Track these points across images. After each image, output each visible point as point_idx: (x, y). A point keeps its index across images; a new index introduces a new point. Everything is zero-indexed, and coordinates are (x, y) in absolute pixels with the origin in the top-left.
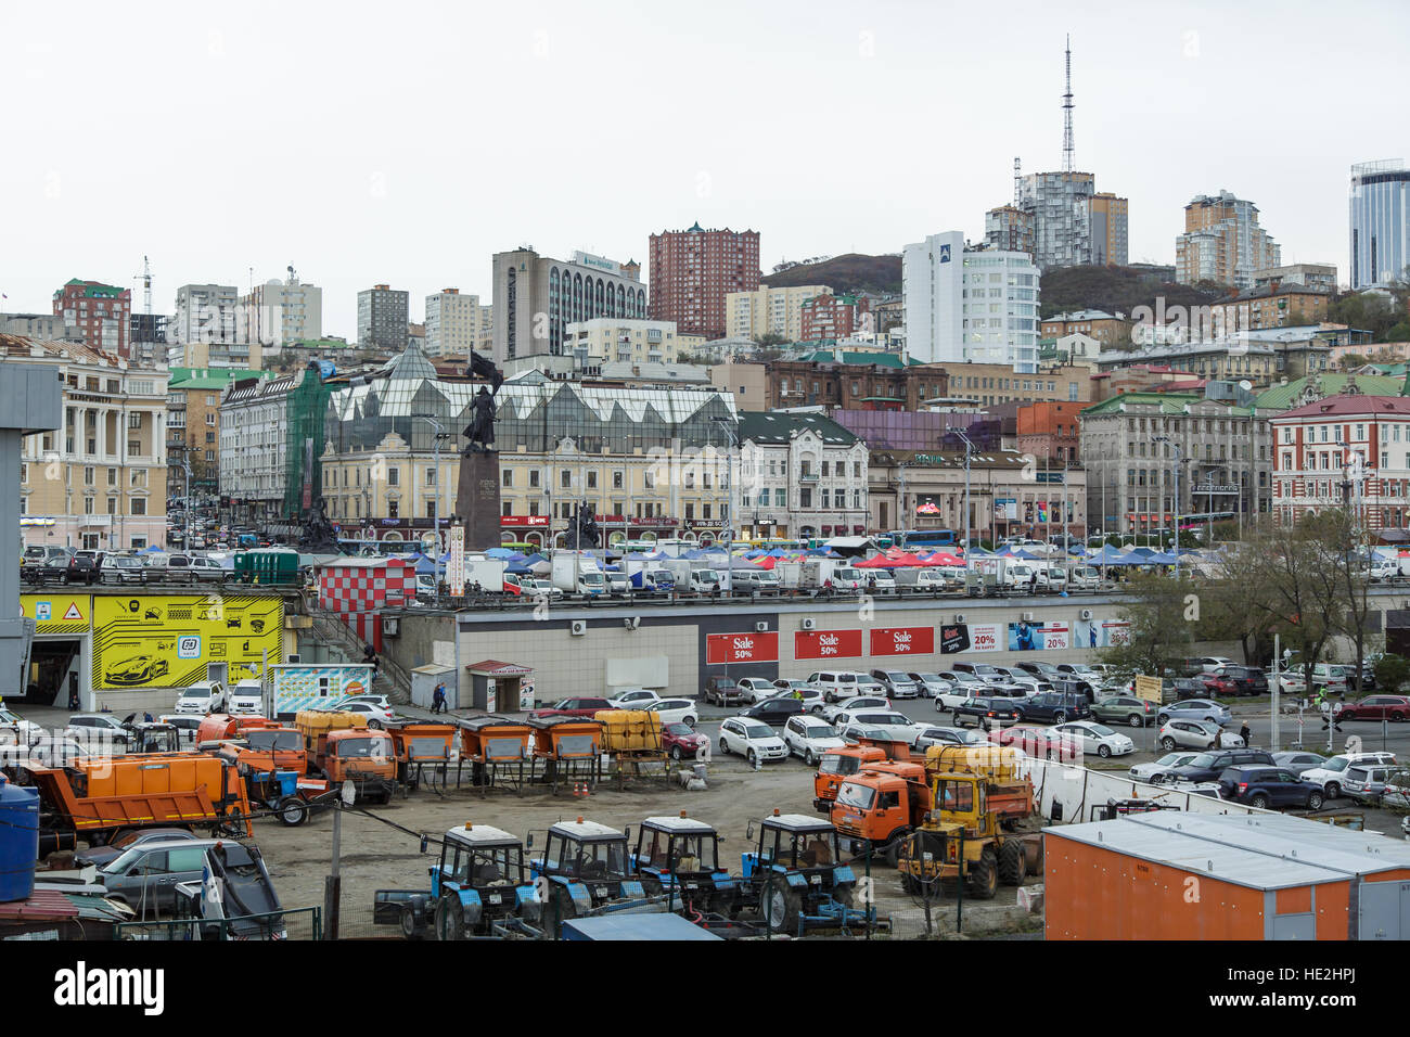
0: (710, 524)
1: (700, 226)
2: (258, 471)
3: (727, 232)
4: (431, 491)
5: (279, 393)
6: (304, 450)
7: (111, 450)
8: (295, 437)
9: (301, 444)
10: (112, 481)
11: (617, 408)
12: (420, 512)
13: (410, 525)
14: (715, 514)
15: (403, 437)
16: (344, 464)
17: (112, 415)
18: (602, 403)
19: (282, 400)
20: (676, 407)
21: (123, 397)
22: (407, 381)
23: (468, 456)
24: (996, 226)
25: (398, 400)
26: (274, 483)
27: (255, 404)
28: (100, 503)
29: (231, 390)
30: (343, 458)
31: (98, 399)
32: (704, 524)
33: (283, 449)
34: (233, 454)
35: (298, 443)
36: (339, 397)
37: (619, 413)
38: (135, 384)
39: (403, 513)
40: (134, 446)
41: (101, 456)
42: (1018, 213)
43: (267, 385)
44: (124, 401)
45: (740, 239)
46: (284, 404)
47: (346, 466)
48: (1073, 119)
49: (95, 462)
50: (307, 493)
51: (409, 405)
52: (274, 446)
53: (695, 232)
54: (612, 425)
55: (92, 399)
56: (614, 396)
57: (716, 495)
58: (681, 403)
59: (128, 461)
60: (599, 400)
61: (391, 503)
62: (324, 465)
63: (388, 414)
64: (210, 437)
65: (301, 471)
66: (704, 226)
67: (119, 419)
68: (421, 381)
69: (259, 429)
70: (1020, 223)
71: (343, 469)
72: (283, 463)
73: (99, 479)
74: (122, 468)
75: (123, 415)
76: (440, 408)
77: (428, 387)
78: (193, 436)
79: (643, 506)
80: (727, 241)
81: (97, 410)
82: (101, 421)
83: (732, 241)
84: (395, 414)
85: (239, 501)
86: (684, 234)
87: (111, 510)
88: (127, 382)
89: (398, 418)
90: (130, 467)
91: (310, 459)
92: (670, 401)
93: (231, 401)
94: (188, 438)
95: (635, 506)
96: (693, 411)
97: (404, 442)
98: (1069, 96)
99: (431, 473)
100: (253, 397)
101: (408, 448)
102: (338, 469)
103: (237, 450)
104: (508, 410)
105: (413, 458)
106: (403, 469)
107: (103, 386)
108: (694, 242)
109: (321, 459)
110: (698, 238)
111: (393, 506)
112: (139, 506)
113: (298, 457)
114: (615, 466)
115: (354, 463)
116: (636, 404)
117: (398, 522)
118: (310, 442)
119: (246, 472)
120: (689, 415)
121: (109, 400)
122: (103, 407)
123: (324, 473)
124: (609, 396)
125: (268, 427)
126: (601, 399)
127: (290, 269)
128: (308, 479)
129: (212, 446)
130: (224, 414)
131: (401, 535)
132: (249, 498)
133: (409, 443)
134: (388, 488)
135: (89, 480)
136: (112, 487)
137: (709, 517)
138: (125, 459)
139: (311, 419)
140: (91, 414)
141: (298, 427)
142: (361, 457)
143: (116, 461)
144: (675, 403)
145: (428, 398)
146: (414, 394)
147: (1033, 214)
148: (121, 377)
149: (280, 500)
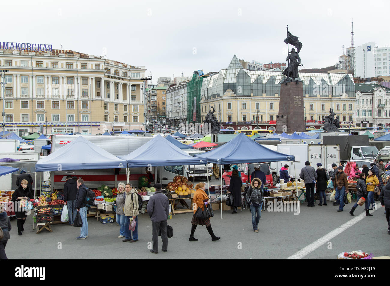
0: (346, 123)
1: (272, 62)
2: (177, 111)
3: (278, 64)
4: (244, 111)
5: (184, 85)
6: (193, 101)
7: (125, 98)
8: (190, 97)
9: (192, 100)
10: (125, 110)
11: (311, 80)
12: (240, 119)
13: (237, 124)
14: (347, 119)
15: (233, 91)
16: (209, 103)
17: (125, 85)
18: (306, 78)
19: (185, 87)
20: (332, 80)
21: (129, 78)
22: (234, 70)
23: (286, 84)
24: (341, 60)
25: (230, 77)
26: (183, 114)
27: (176, 90)
28: (121, 118)
29: (169, 87)
30: (208, 101)
31: (119, 79)
32: (344, 123)
33: (186, 103)
34: (170, 106)
35: (191, 99)
36: (206, 80)
37: (312, 82)
38: (133, 74)
39: (234, 120)
40: (134, 98)
41: (121, 100)
42: (347, 56)
43: (180, 84)
44: (129, 80)
45: (281, 65)
46: (186, 88)
47: (210, 104)
48: (353, 38)
49: (119, 102)
50: (195, 115)
51: (235, 79)
52: (183, 102)
53: (271, 64)
54: (309, 86)
55: (117, 78)
56: (309, 76)
57: (348, 112)
58: (334, 78)
59: (132, 102)
60: (304, 77)
61: (229, 116)
62: (201, 105)
63: (227, 82)
64: (164, 103)
65: (192, 109)
66: (273, 63)
67: (128, 87)
68: (239, 69)
69: (178, 97)
70: (347, 59)
71: (209, 105)
72: (186, 107)
73: (120, 109)
74: (129, 105)
75: (129, 85)
76: (247, 80)
77: (242, 72)
78: (159, 103)
79: (321, 117)
80: (278, 65)
81: (119, 83)
82: (121, 87)
83: (279, 66)
84: (230, 82)
85: (172, 120)
86: (268, 65)
87: (125, 120)
88: (130, 73)
89: (231, 84)
90: (132, 104)
91: (195, 104)
92: (330, 77)
93: (169, 90)
94: (157, 103)
95: (318, 117)
96: (338, 81)
97: (234, 93)
98: (353, 32)
99: (244, 104)
100: (175, 88)
101: (235, 95)
102: (207, 106)
103: (171, 105)
104: (271, 80)
105: (237, 98)
106: (233, 103)
107: (121, 74)
108: (271, 66)
109: (201, 102)
110: (272, 65)
111: (230, 118)
112: (136, 119)
113: (191, 104)
114: (311, 101)
115: (213, 102)
116: (317, 78)
117: (232, 123)
118: (195, 98)
119: (174, 111)
120: (337, 82)
121: (123, 79)
122: (121, 82)
123: (201, 107)
124: (307, 76)
125: (181, 96)
126: (305, 77)
127: (182, 73)
128: (195, 111)
129: (164, 106)
130: (167, 95)
131: (233, 128)
132: (175, 119)
133: (236, 93)
134: (227, 110)
135: (116, 109)
136: (125, 112)
137: (345, 121)
138: (130, 102)
139: (195, 91)
140: (116, 84)
141: (191, 94)
142: (216, 100)
143: (127, 102)
144: (332, 78)
145: (242, 76)
146: (237, 74)
147: (350, 57)
148: (128, 71)
149: (185, 119)
